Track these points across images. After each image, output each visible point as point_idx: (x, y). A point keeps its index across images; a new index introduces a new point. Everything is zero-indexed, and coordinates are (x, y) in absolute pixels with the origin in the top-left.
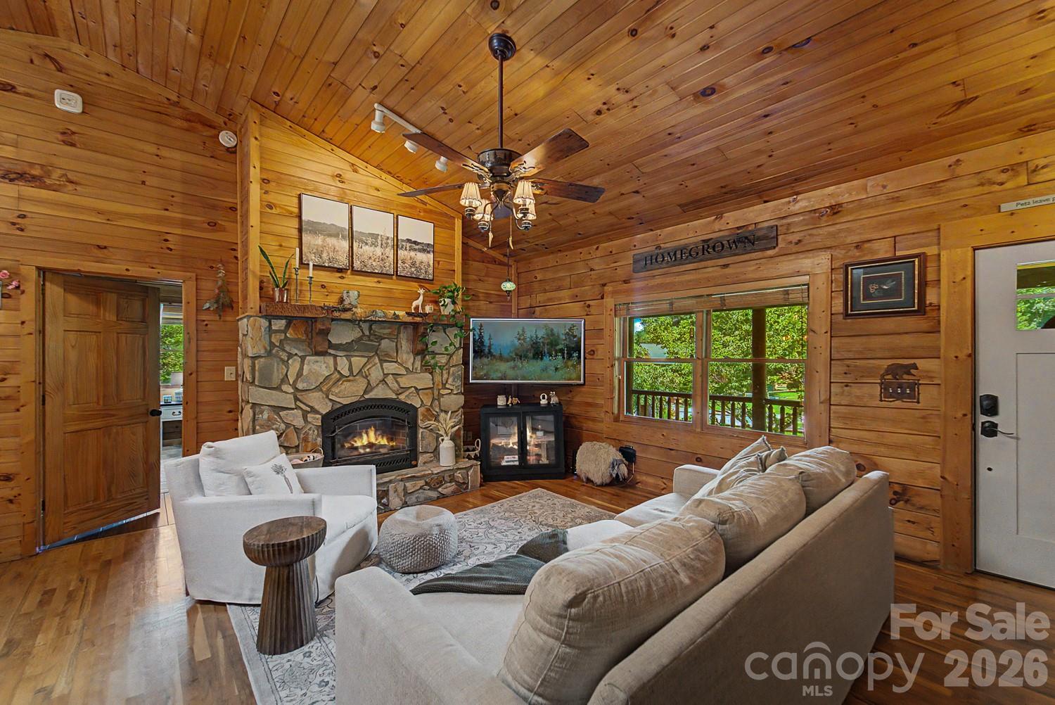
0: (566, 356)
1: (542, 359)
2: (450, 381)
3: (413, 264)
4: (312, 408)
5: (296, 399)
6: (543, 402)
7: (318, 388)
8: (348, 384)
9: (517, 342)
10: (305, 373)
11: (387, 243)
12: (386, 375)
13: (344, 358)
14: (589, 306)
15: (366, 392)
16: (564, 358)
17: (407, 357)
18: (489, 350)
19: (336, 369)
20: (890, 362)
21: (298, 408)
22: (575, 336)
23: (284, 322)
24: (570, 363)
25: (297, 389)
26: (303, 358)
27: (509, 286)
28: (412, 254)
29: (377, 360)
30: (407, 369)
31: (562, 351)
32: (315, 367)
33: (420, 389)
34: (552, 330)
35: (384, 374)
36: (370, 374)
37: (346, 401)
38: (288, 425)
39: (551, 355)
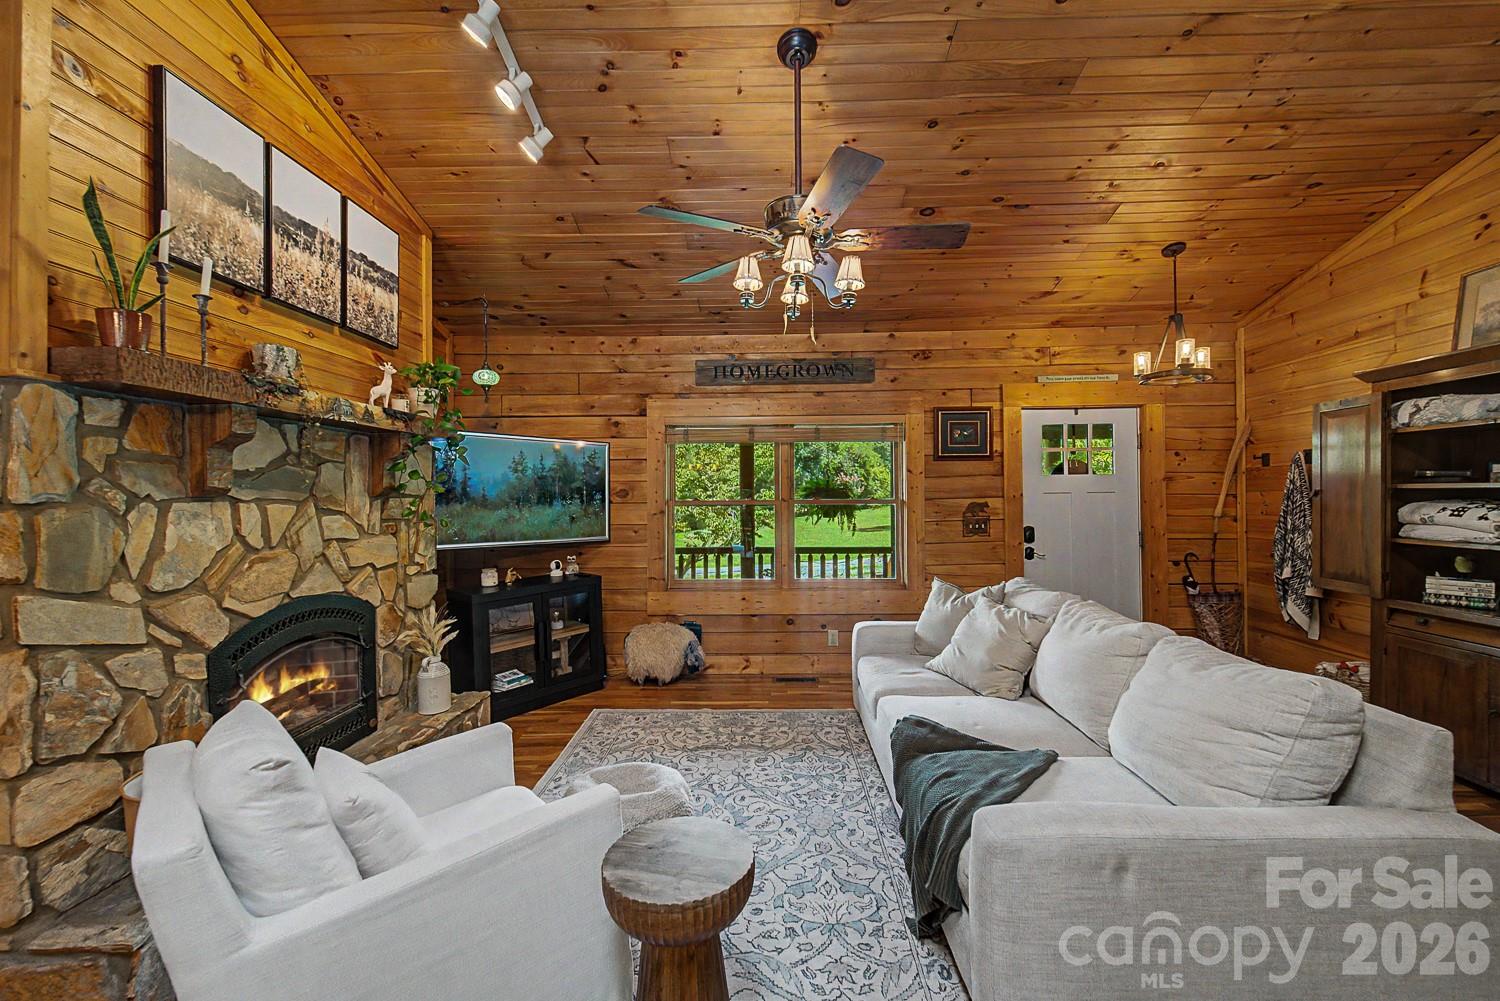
0: (585, 498)
1: (551, 504)
2: (421, 547)
3: (370, 308)
4: (183, 635)
5: (149, 618)
6: (556, 573)
7: (199, 585)
8: (261, 567)
9: (512, 477)
10: (169, 547)
11: (331, 254)
12: (327, 542)
13: (253, 505)
14: (617, 424)
15: (295, 584)
16: (582, 502)
17: (359, 499)
18: (464, 489)
19: (237, 532)
20: (969, 501)
21: (154, 641)
22: (598, 469)
23: (116, 406)
24: (591, 510)
25: (147, 592)
26: (163, 508)
27: (486, 377)
28: (369, 287)
29: (312, 510)
30: (359, 527)
31: (579, 490)
32: (191, 530)
33: (381, 569)
34: (565, 459)
35: (324, 541)
36: (300, 542)
37: (256, 610)
38: (129, 694)
39: (564, 498)
